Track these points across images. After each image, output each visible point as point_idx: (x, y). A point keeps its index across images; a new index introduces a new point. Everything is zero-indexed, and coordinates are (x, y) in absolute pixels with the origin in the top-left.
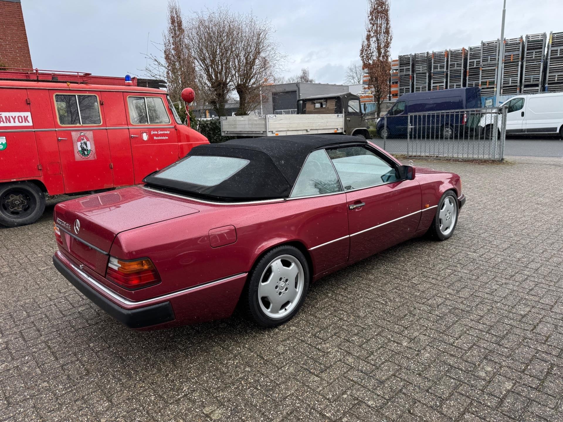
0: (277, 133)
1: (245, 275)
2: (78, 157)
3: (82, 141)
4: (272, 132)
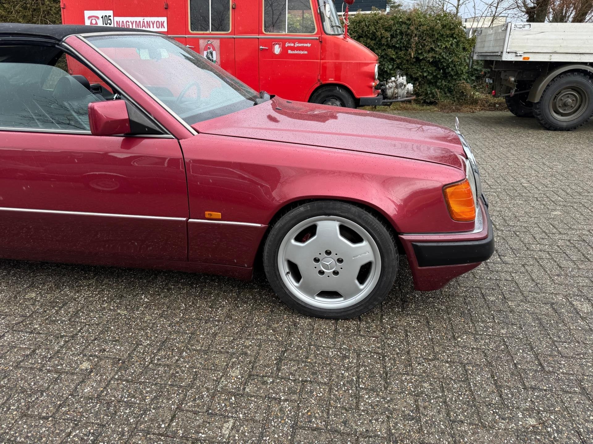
0: (526, 56)
3: (208, 50)
4: (516, 53)
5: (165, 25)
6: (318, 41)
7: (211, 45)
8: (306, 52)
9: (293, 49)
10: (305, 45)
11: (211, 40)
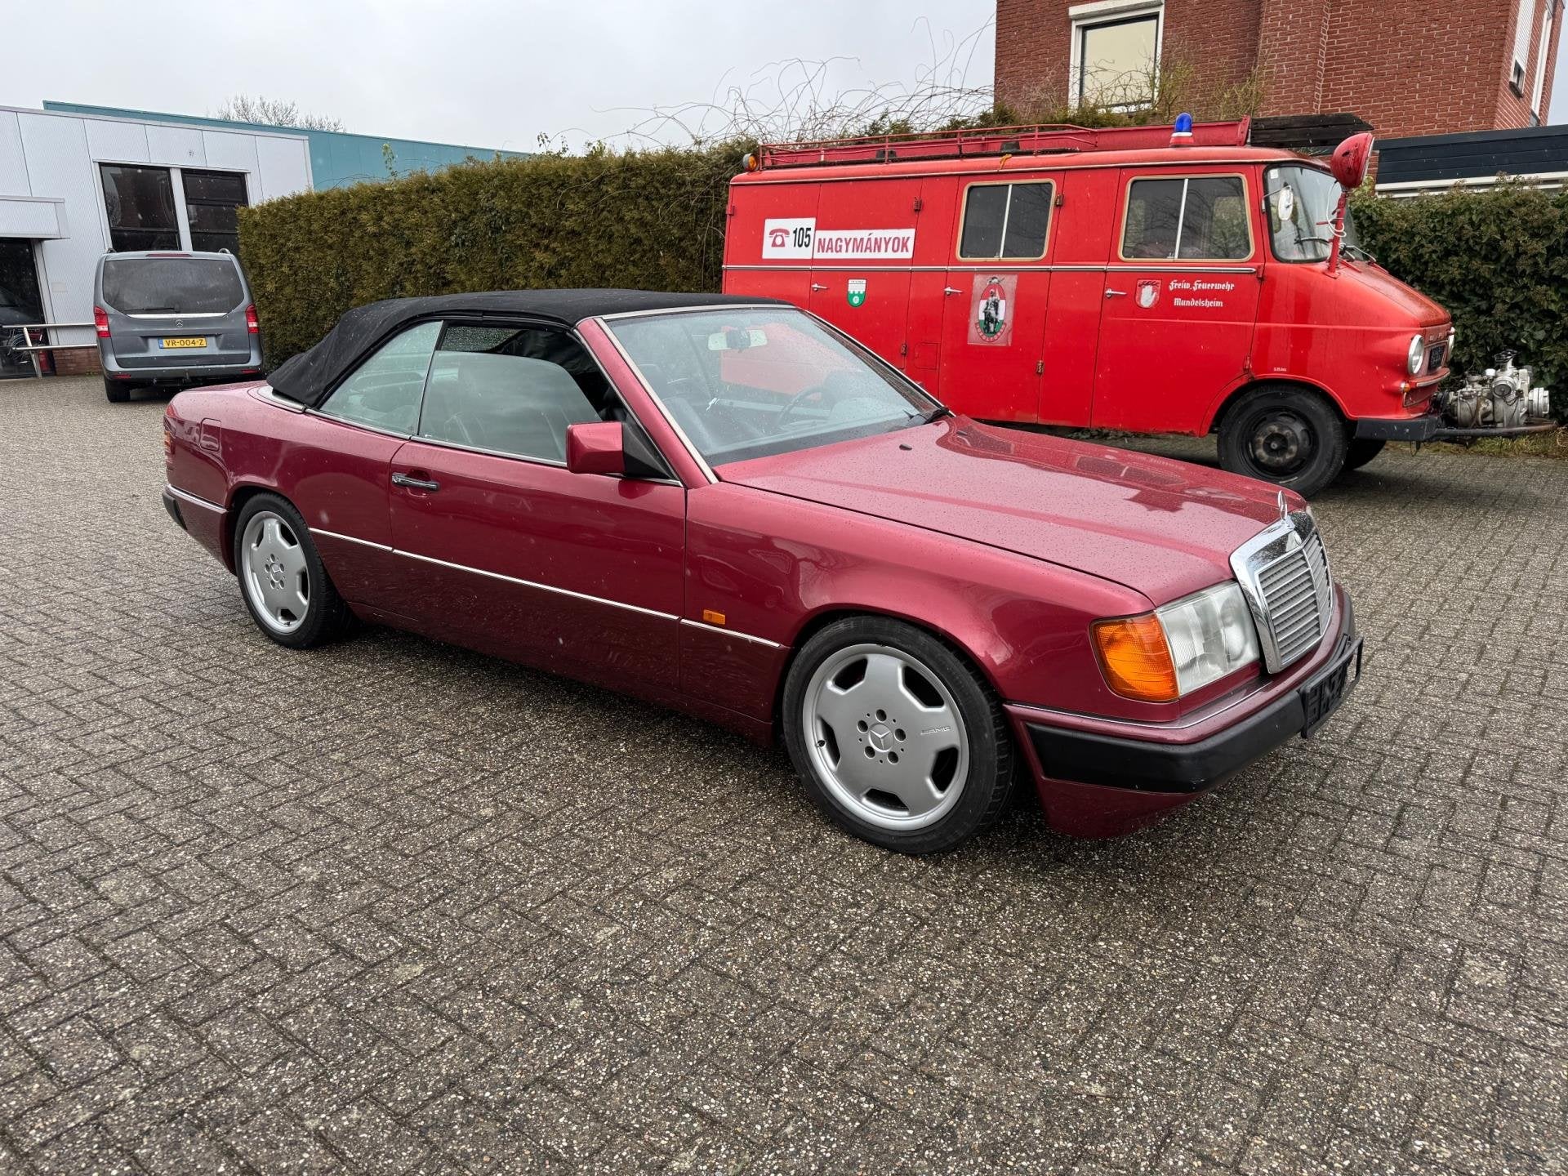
3: (991, 299)
5: (911, 245)
6: (1254, 276)
7: (998, 286)
8: (1219, 304)
9: (1186, 295)
10: (1218, 286)
11: (1000, 277)
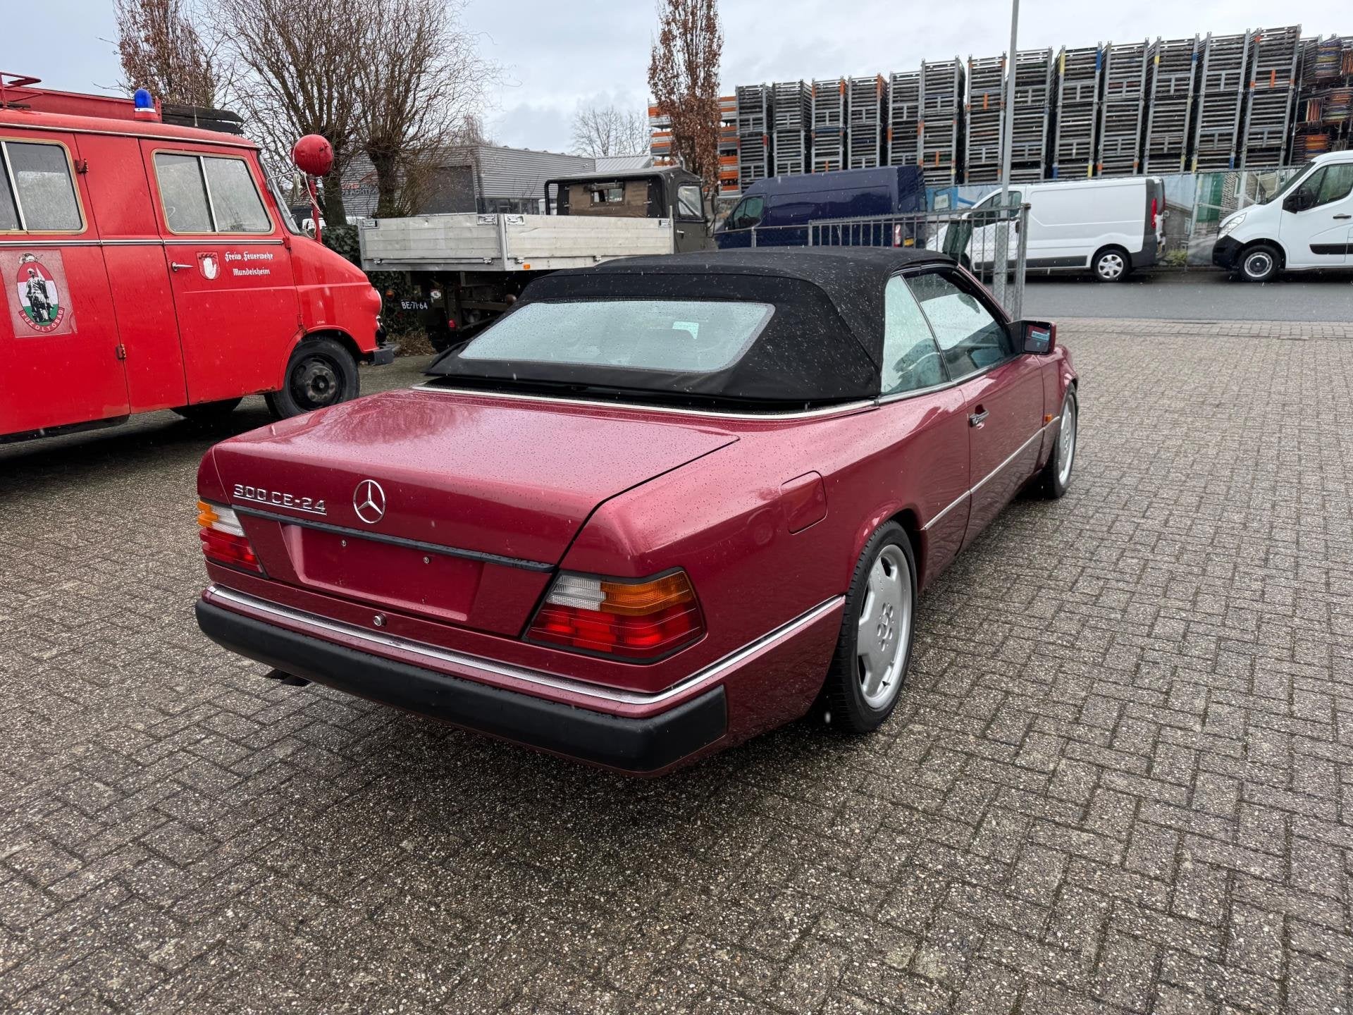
0: (527, 262)
1: (840, 601)
2: (23, 327)
3: (31, 280)
4: (516, 259)
6: (283, 247)
7: (35, 264)
8: (267, 272)
9: (242, 265)
10: (263, 257)
